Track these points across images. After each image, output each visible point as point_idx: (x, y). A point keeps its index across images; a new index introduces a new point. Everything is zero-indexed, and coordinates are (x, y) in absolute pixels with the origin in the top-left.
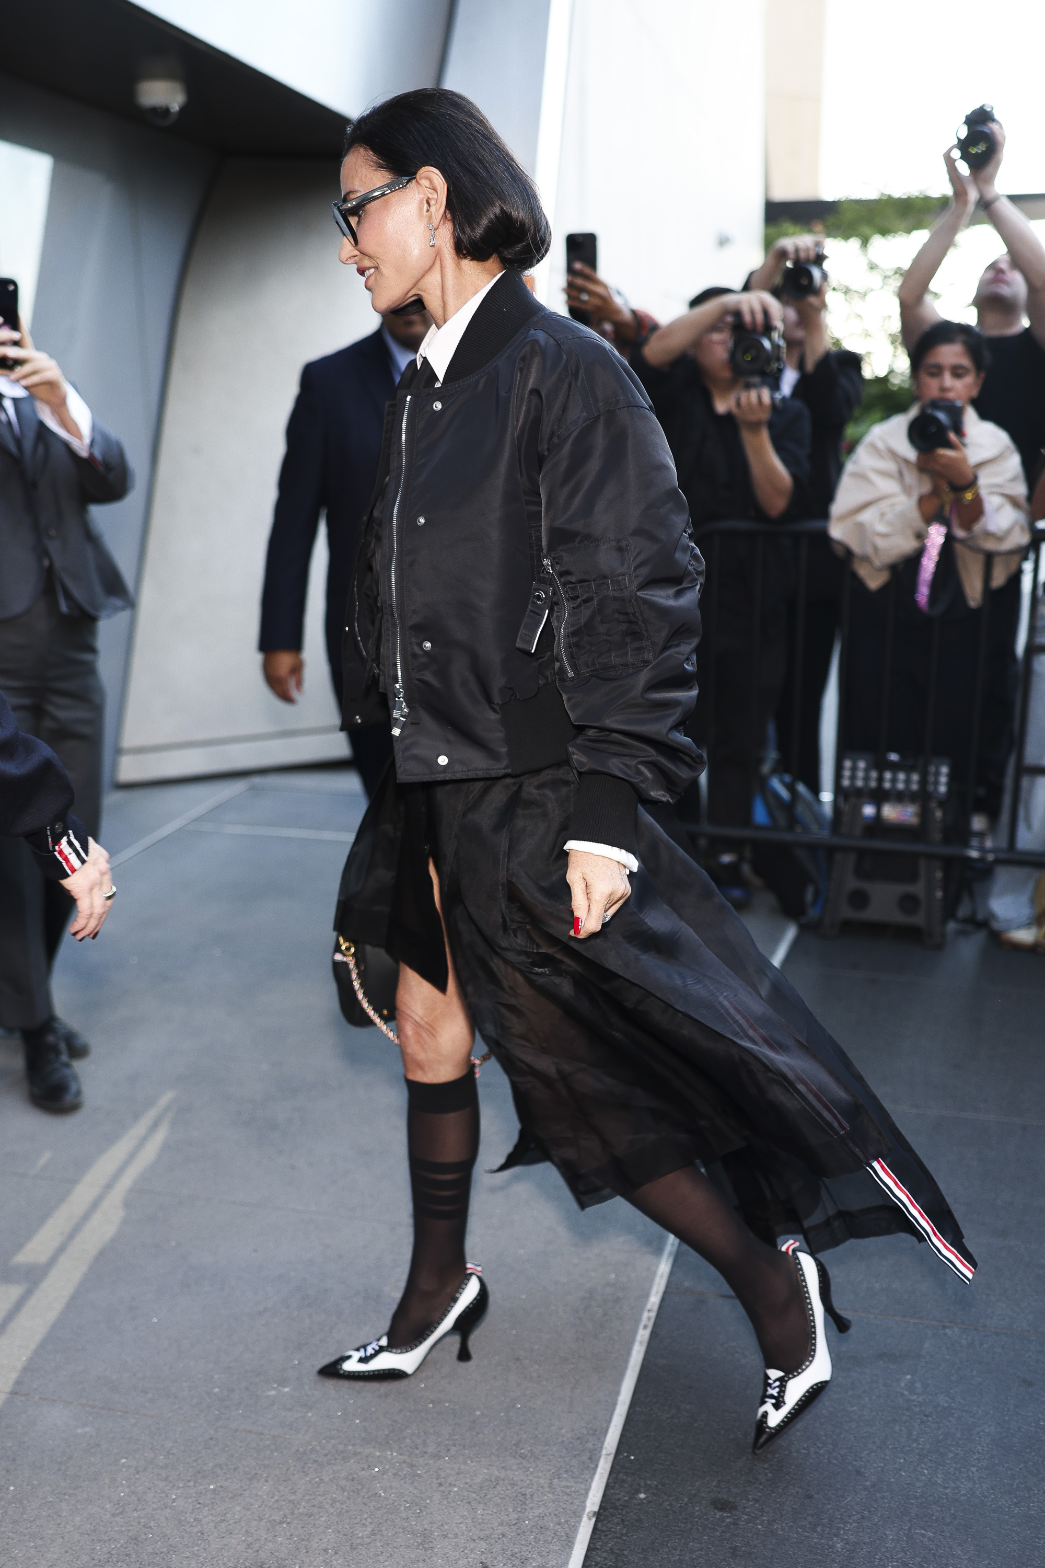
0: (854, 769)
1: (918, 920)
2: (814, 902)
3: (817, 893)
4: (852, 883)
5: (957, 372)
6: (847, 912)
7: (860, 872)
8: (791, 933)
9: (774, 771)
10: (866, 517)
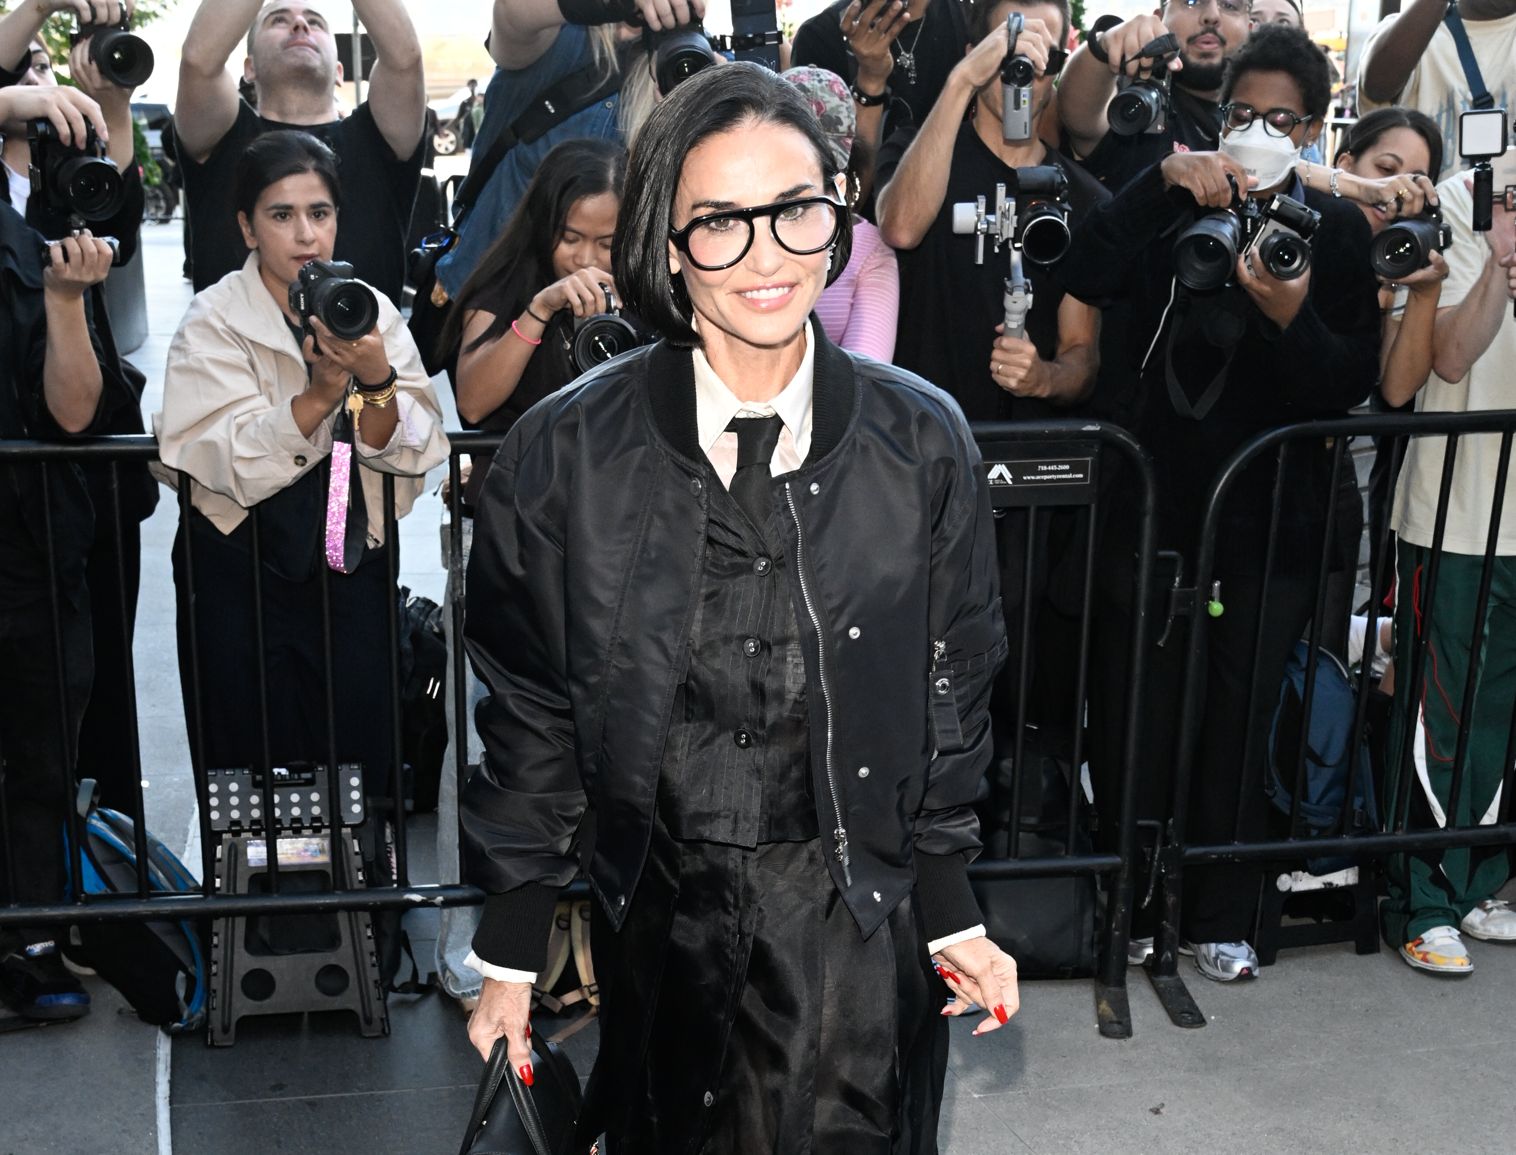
0: (224, 795)
1: (349, 1000)
2: (189, 999)
3: (191, 981)
4: (245, 962)
5: (317, 212)
6: (244, 1006)
7: (255, 946)
8: (164, 1048)
9: (92, 807)
10: (217, 432)
